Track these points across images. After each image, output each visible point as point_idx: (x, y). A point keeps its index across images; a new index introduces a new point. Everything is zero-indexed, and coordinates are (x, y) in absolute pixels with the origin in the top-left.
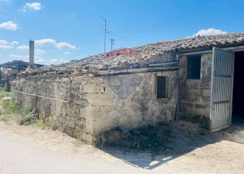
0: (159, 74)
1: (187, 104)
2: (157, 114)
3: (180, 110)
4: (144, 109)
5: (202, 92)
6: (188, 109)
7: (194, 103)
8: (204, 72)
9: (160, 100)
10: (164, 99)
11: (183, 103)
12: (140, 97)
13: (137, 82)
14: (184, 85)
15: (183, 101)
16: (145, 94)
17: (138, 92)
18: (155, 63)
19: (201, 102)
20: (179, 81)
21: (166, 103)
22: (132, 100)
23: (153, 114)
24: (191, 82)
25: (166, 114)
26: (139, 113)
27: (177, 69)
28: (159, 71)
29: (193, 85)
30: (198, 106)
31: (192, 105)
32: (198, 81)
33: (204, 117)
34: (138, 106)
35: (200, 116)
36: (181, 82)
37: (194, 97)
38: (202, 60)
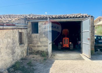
0: (20, 31)
1: (33, 46)
2: (20, 54)
3: (29, 50)
4: (13, 53)
5: (40, 39)
6: (33, 48)
7: (36, 45)
8: (40, 30)
9: (21, 45)
10: (22, 45)
11: (31, 46)
12: (11, 46)
13: (9, 35)
14: (31, 36)
15: (30, 45)
16: (13, 43)
17: (10, 42)
18: (18, 24)
19: (39, 44)
20: (28, 35)
21: (23, 47)
22: (6, 48)
23: (18, 55)
24: (34, 35)
25: (23, 53)
26: (11, 56)
27: (27, 29)
28: (19, 29)
29: (35, 37)
30: (38, 46)
31: (35, 46)
32: (37, 34)
33: (41, 51)
34: (10, 51)
35: (39, 51)
36: (29, 35)
37: (36, 42)
38: (39, 24)
